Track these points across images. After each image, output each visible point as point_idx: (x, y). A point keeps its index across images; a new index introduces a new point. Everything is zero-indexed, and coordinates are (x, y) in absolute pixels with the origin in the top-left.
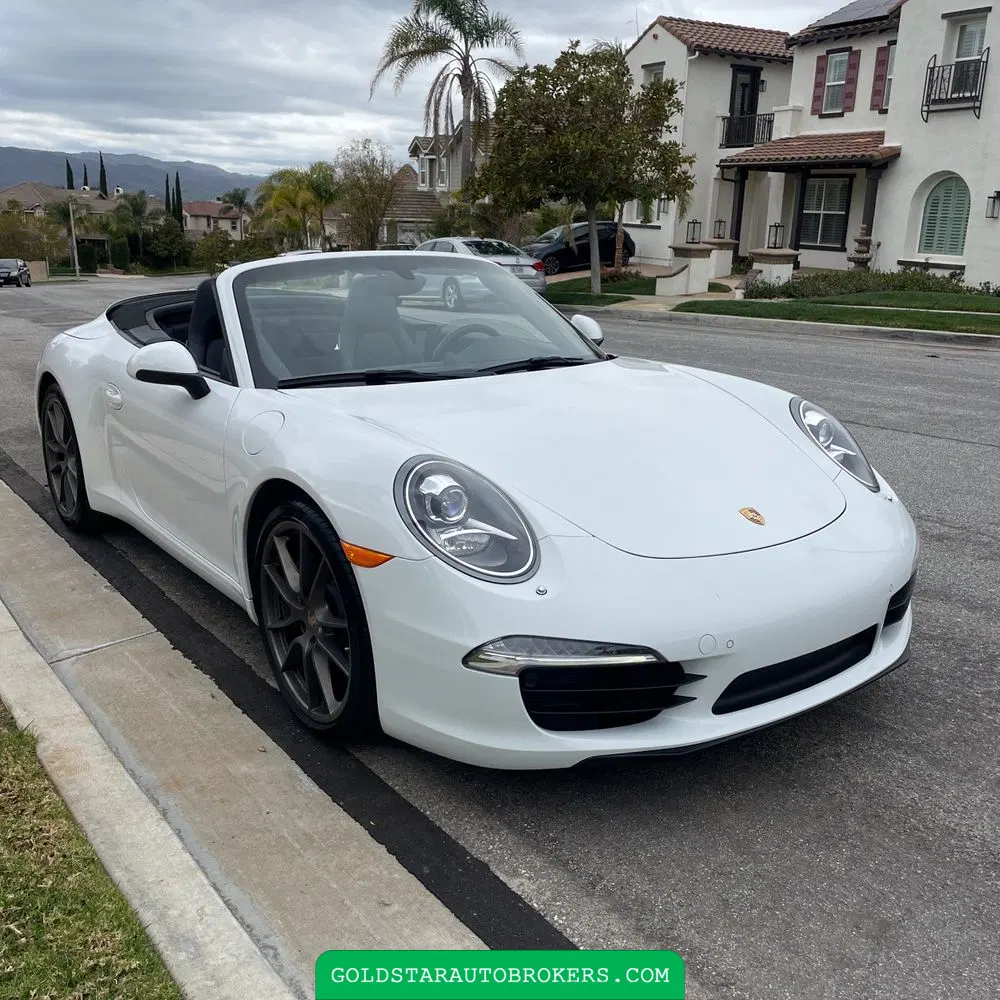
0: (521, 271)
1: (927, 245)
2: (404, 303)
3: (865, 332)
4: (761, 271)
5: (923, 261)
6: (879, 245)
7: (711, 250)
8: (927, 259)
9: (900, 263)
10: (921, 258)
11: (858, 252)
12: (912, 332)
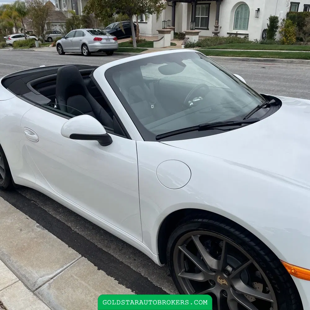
0: (110, 41)
1: (235, 27)
2: (66, 53)
3: (233, 59)
4: (189, 38)
5: (236, 33)
6: (221, 28)
7: (170, 31)
8: (237, 32)
9: (228, 33)
10: (235, 32)
11: (215, 30)
12: (249, 59)
